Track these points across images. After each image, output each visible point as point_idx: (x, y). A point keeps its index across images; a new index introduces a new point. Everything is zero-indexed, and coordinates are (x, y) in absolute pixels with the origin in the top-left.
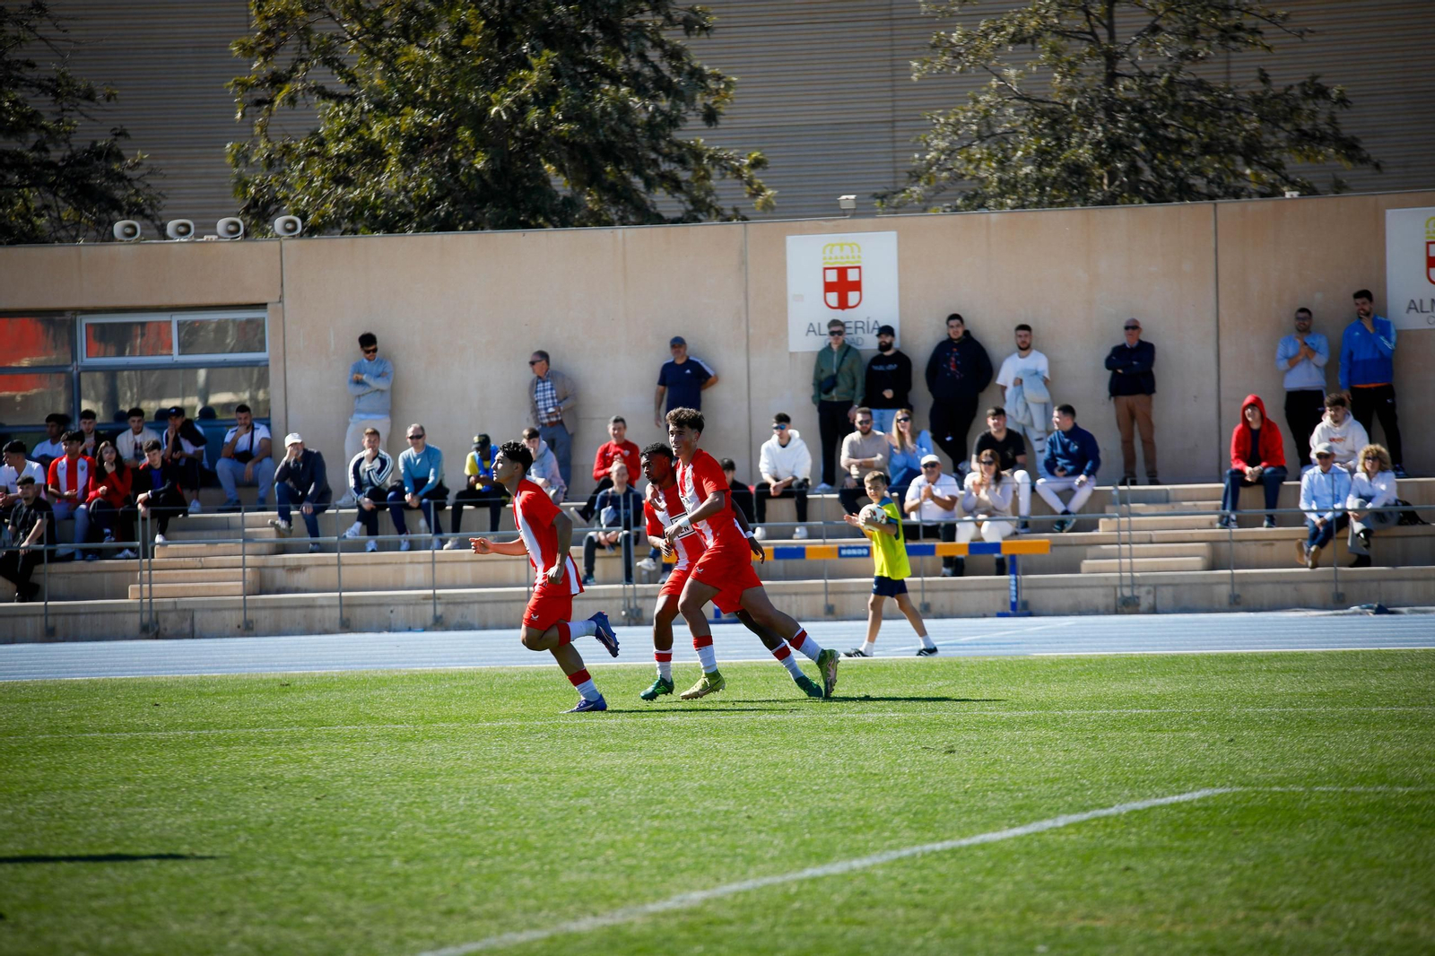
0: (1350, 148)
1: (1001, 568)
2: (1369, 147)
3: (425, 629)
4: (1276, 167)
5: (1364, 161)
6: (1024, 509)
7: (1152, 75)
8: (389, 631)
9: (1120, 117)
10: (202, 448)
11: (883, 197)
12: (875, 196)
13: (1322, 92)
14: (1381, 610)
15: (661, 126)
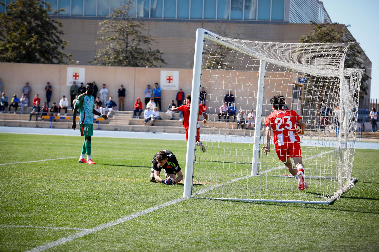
1: (97, 122)
2: (165, 61)
4: (152, 63)
7: (133, 47)
9: (128, 53)
14: (154, 133)
15: (54, 49)
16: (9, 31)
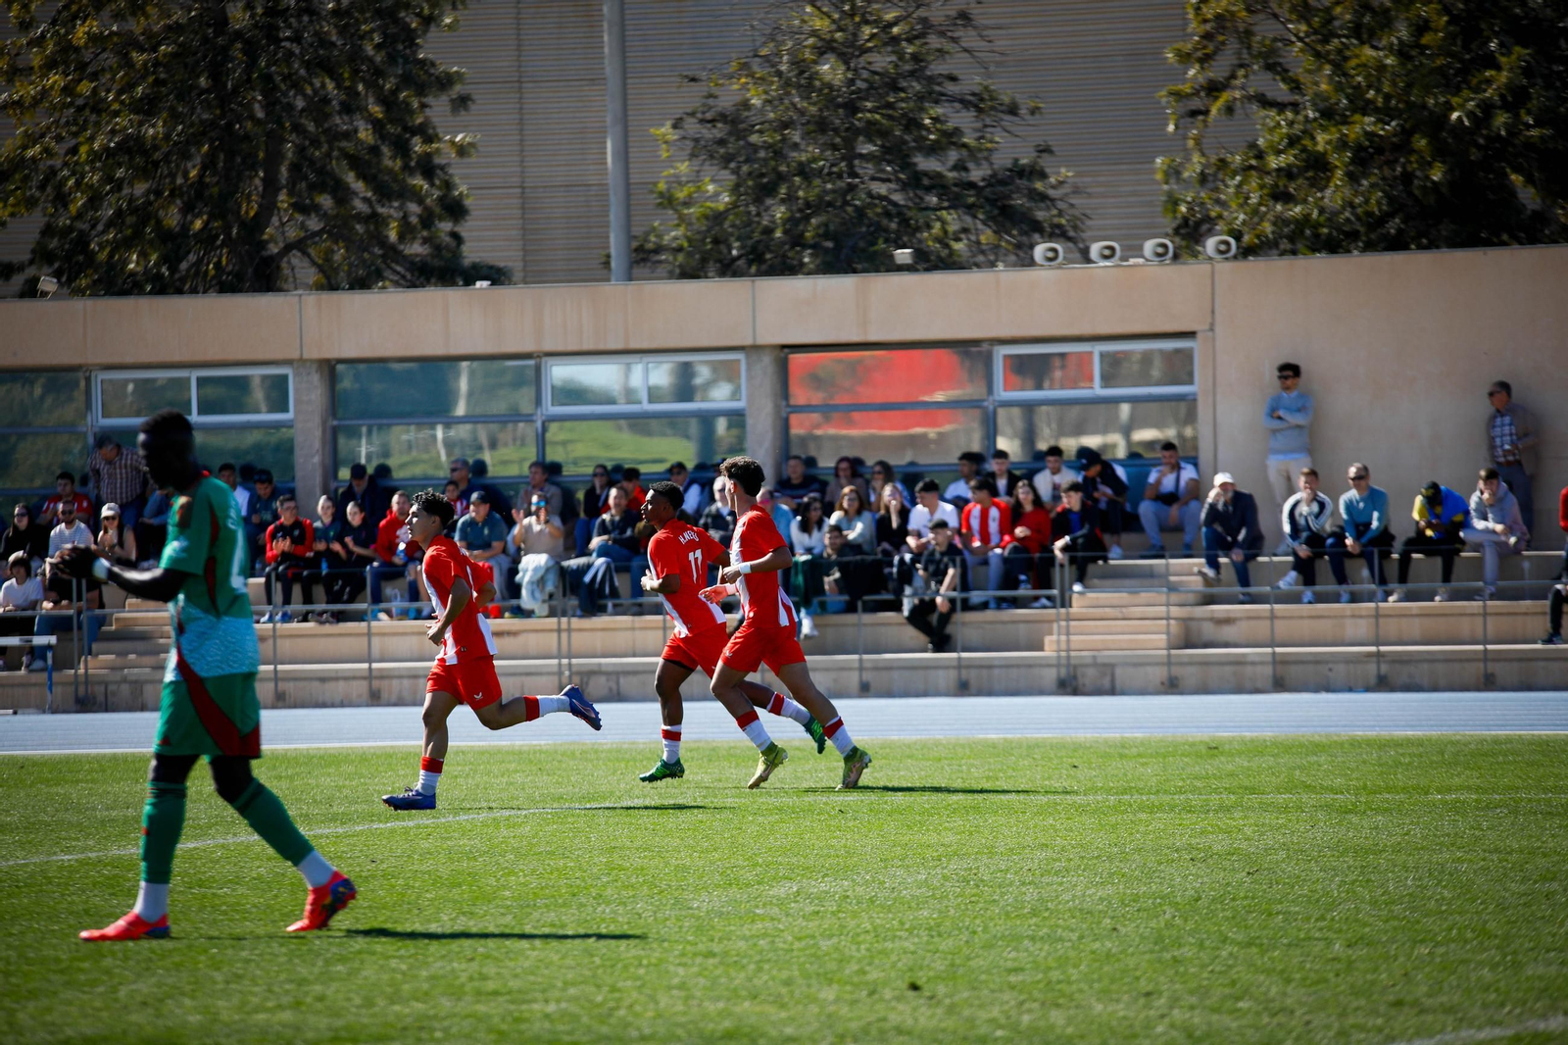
16: (1328, 36)
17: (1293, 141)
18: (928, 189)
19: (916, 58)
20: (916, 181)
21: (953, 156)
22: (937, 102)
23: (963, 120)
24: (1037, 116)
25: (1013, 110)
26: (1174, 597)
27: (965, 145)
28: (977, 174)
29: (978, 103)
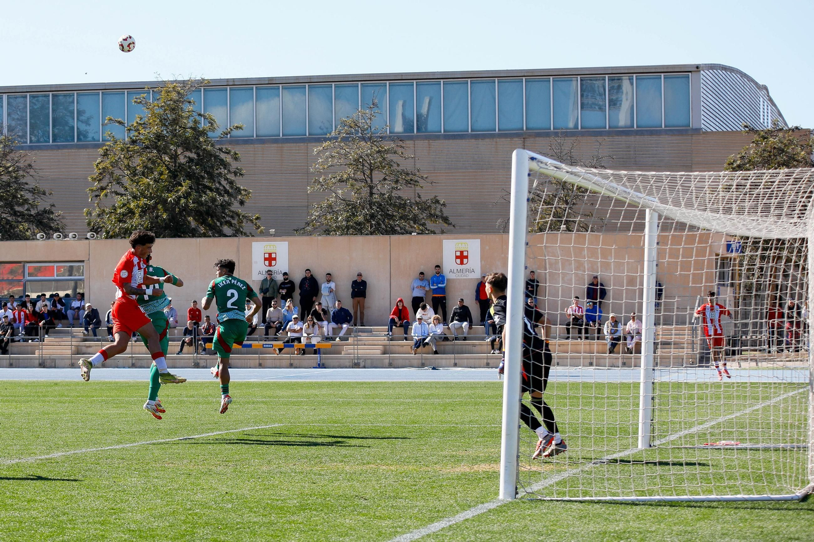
0: (446, 220)
1: (315, 352)
2: (451, 220)
3: (129, 368)
4: (423, 225)
5: (449, 224)
6: (326, 334)
7: (384, 194)
8: (117, 368)
9: (374, 207)
10: (63, 307)
11: (297, 230)
12: (294, 230)
13: (437, 202)
14: (434, 369)
15: (225, 206)
16: (135, 175)
17: (124, 205)
18: (19, 216)
19: (16, 178)
20: (15, 213)
21: (26, 206)
22: (22, 191)
23: (28, 196)
24: (51, 195)
25: (44, 194)
26: (73, 339)
27: (30, 204)
28: (33, 212)
29: (33, 191)
